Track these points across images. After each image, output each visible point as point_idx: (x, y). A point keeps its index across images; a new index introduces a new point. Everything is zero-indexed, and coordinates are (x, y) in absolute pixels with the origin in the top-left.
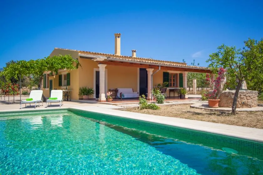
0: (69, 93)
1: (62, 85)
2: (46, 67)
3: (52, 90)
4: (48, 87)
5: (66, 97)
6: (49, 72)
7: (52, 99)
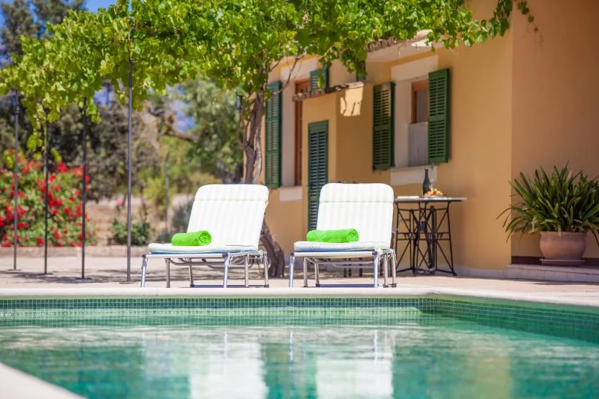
0: (440, 214)
1: (393, 165)
2: (289, 25)
3: (327, 182)
4: (297, 182)
5: (423, 245)
6: (308, 66)
7: (326, 240)
